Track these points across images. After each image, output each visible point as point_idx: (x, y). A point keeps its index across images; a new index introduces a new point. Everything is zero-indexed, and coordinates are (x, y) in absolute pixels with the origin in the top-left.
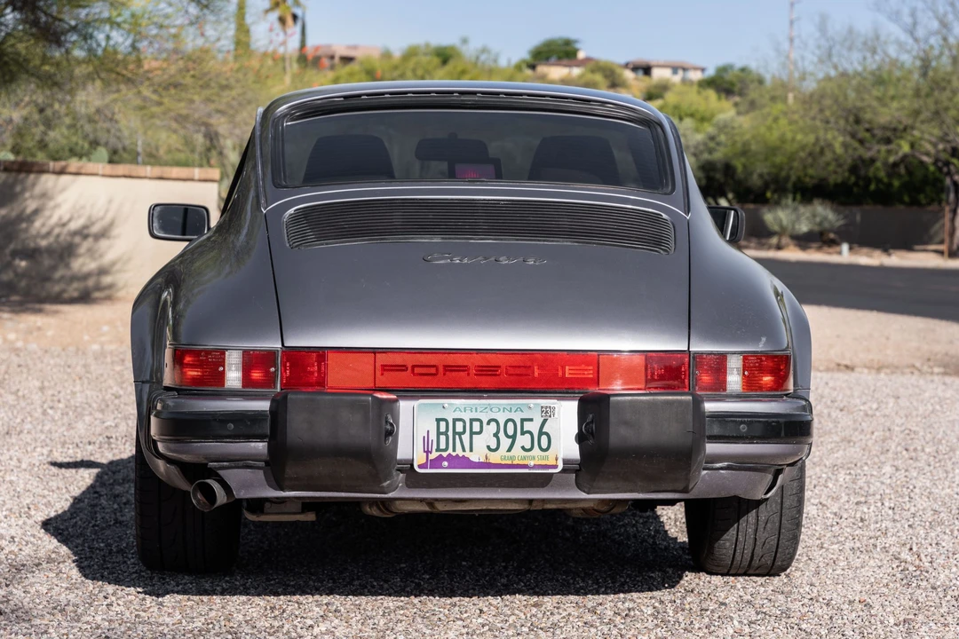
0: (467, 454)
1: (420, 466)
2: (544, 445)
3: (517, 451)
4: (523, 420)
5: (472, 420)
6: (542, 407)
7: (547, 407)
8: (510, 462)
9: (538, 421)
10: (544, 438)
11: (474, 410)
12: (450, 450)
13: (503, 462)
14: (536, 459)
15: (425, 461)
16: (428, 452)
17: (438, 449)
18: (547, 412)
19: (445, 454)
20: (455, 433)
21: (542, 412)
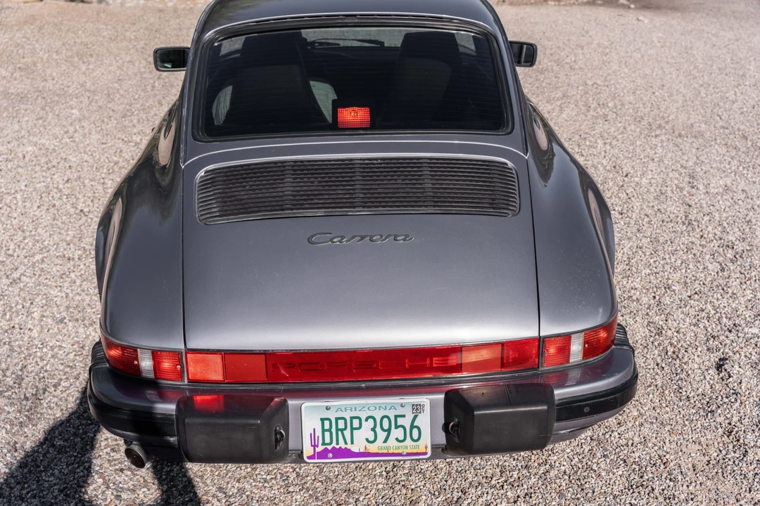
0: (349, 446)
1: (309, 458)
2: (415, 436)
3: (392, 443)
4: (396, 417)
5: (352, 418)
6: (413, 405)
7: (417, 405)
8: (386, 451)
9: (410, 417)
10: (415, 432)
11: (353, 409)
12: (334, 444)
13: (380, 452)
14: (409, 448)
15: (313, 453)
16: (315, 446)
17: (324, 444)
18: (417, 409)
19: (330, 447)
20: (337, 430)
21: (413, 409)
